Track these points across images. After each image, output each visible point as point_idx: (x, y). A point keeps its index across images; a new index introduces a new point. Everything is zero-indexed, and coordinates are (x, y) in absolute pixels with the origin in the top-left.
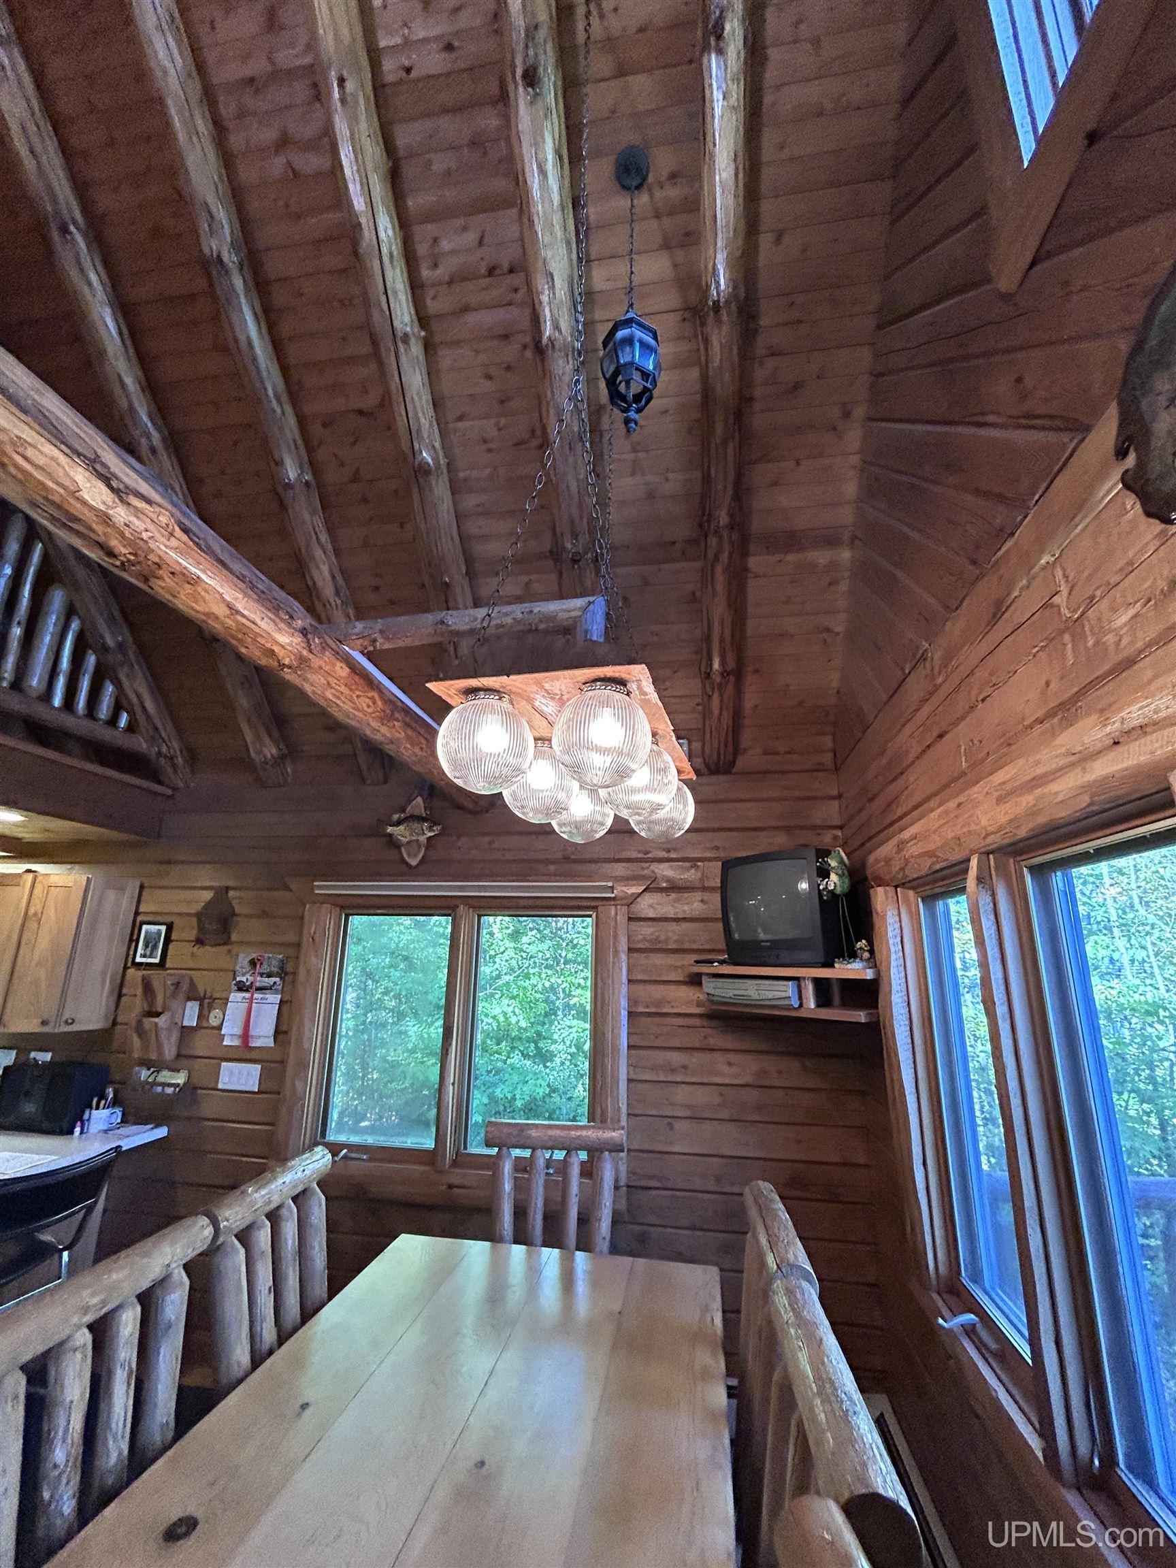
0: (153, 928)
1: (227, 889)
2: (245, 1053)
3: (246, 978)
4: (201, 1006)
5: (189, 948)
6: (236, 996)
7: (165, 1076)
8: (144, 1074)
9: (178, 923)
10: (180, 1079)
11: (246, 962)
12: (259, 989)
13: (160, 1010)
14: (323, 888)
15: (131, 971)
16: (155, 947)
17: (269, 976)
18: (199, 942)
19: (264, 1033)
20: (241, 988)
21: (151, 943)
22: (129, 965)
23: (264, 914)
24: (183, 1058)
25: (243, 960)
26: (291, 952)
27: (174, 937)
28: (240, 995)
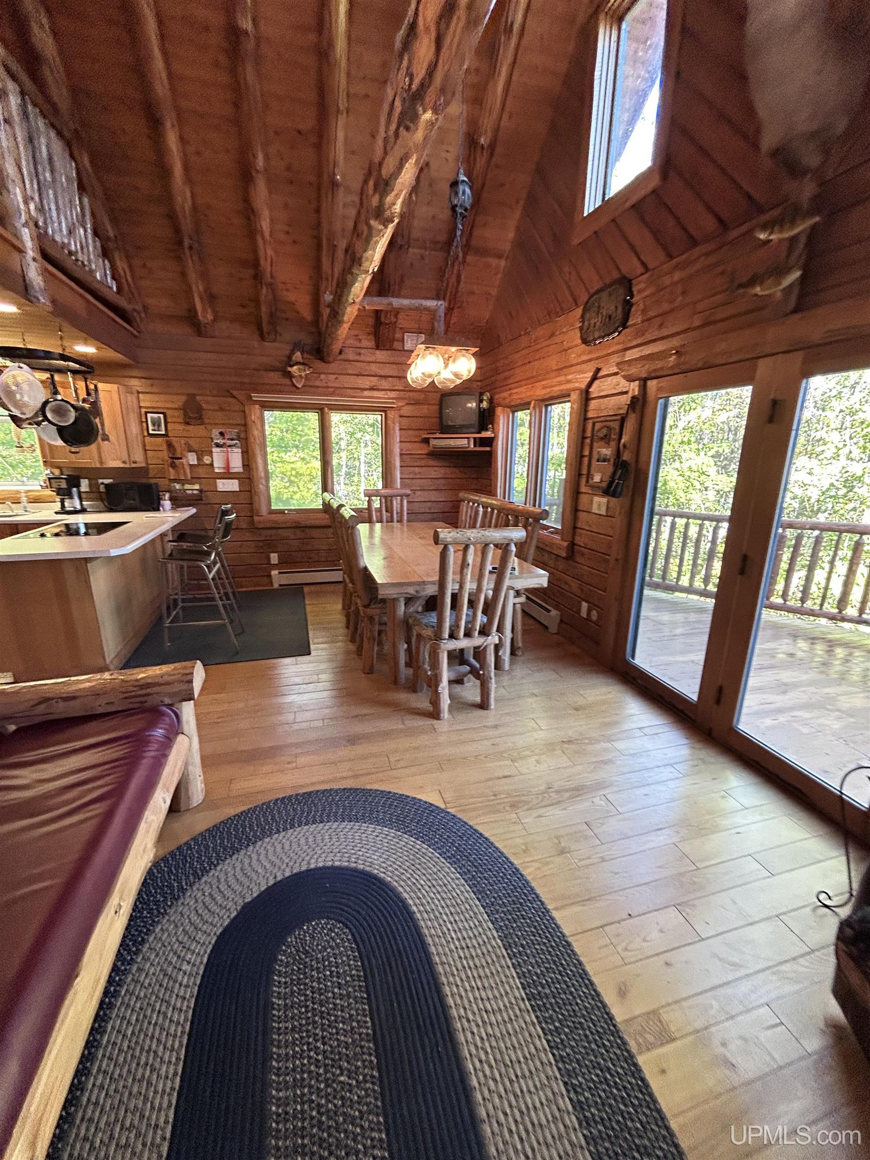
0: (156, 416)
1: (194, 396)
2: (228, 475)
3: (220, 441)
4: (197, 455)
5: (181, 427)
6: (214, 450)
7: (187, 486)
8: (178, 486)
9: (169, 413)
10: (197, 487)
11: (217, 433)
12: (230, 446)
13: (179, 456)
14: (255, 396)
15: (148, 439)
16: (159, 426)
17: (232, 440)
18: (188, 424)
19: (237, 464)
20: (218, 445)
21: (156, 423)
22: (146, 434)
23: (222, 409)
24: (194, 479)
25: (215, 433)
26: (243, 429)
27: (169, 420)
28: (219, 449)
